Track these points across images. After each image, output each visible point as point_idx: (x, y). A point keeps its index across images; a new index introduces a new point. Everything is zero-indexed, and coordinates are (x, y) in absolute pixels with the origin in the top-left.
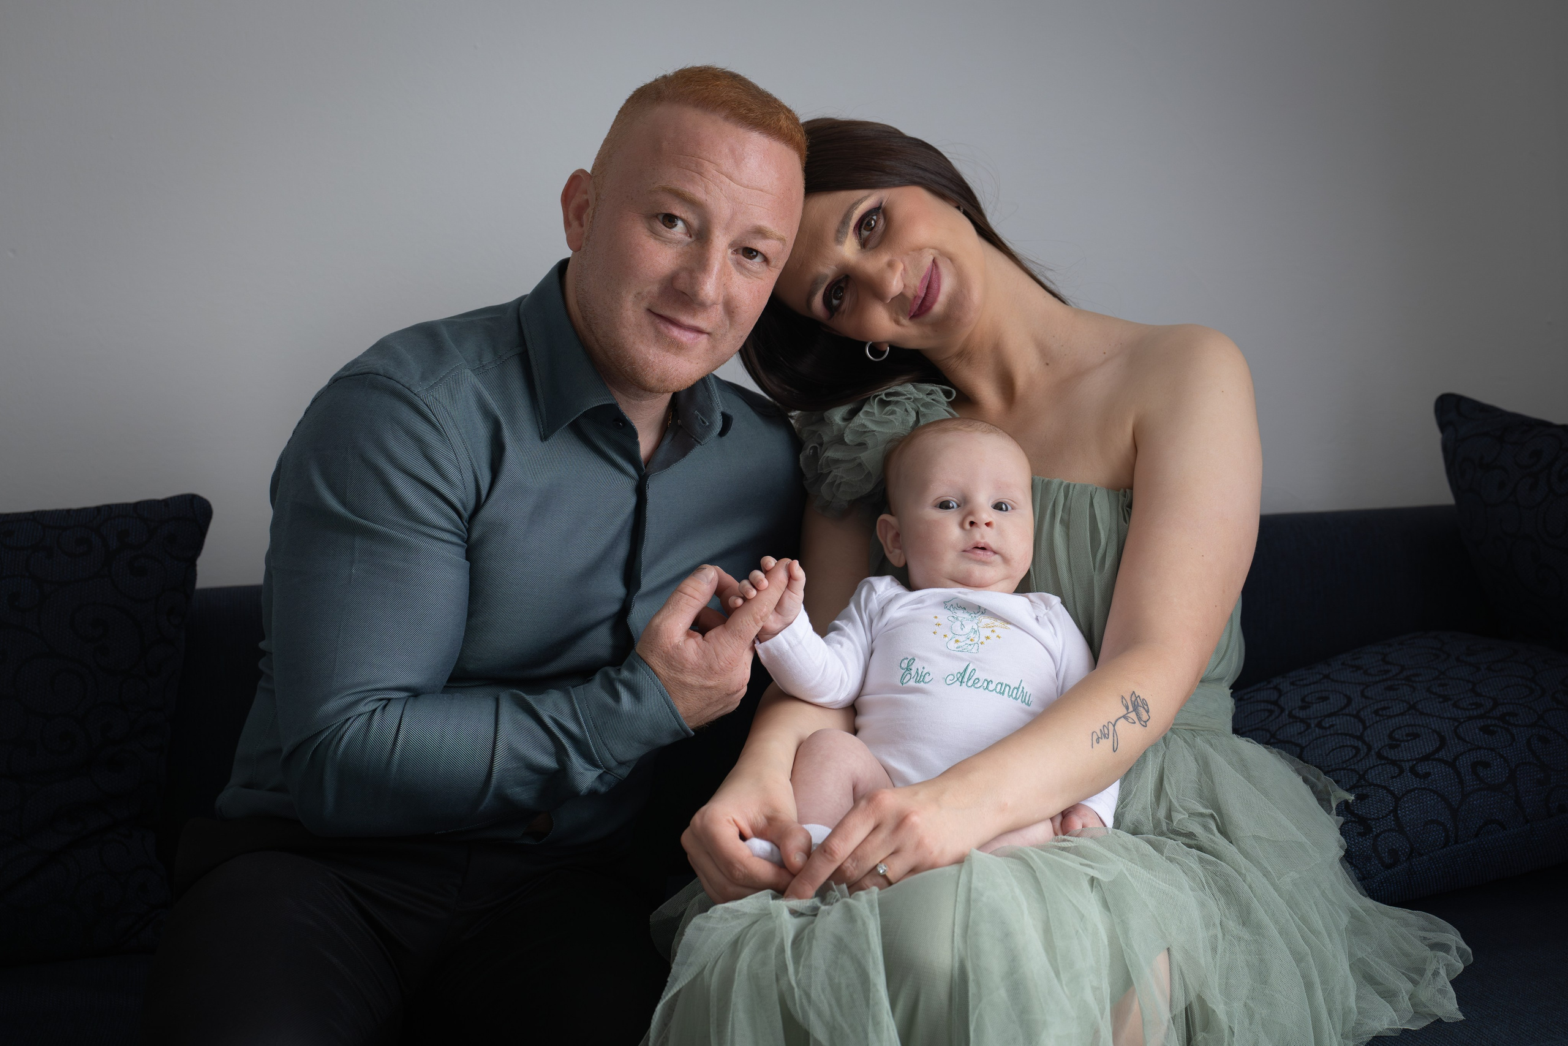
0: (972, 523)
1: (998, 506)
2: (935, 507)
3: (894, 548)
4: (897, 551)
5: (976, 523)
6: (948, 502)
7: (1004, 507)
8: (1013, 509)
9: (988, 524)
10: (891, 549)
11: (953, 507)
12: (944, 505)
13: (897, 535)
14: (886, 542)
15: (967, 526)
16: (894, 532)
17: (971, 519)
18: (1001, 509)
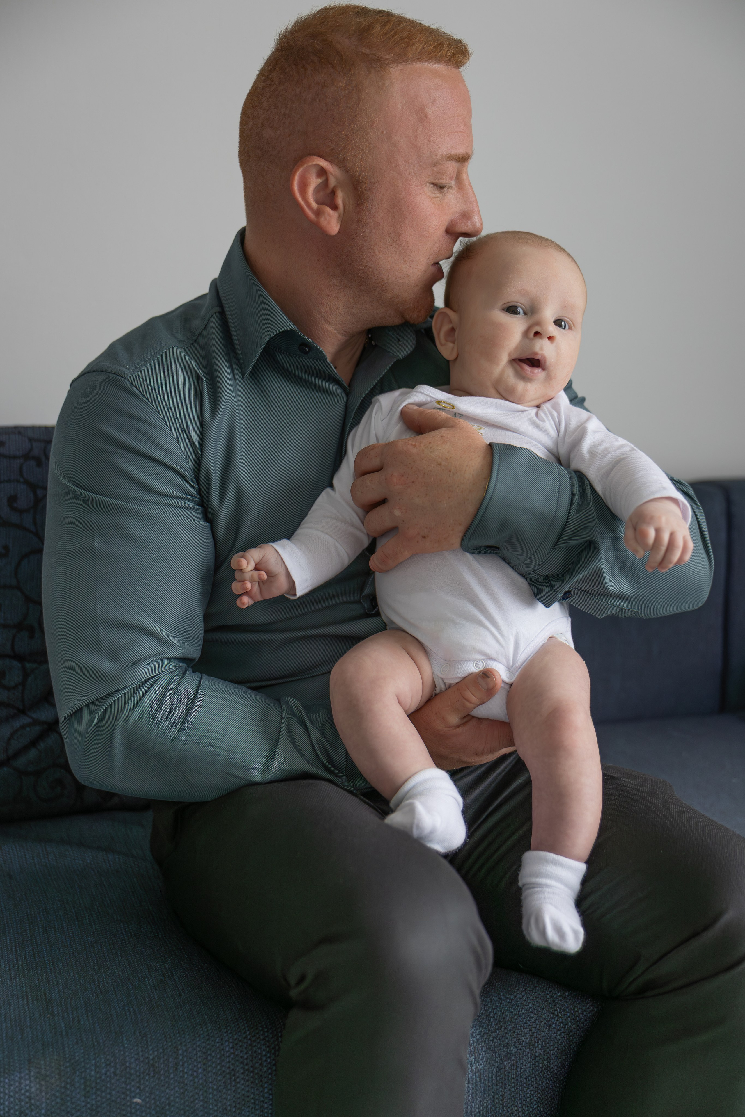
0: (537, 334)
1: (558, 323)
2: (503, 310)
3: (447, 341)
4: (451, 345)
5: (541, 334)
6: (516, 307)
7: (563, 323)
8: (570, 328)
9: (550, 338)
10: (443, 341)
11: (519, 314)
12: (512, 310)
13: (453, 330)
14: (439, 334)
15: (532, 334)
16: (450, 326)
17: (537, 329)
18: (560, 326)
